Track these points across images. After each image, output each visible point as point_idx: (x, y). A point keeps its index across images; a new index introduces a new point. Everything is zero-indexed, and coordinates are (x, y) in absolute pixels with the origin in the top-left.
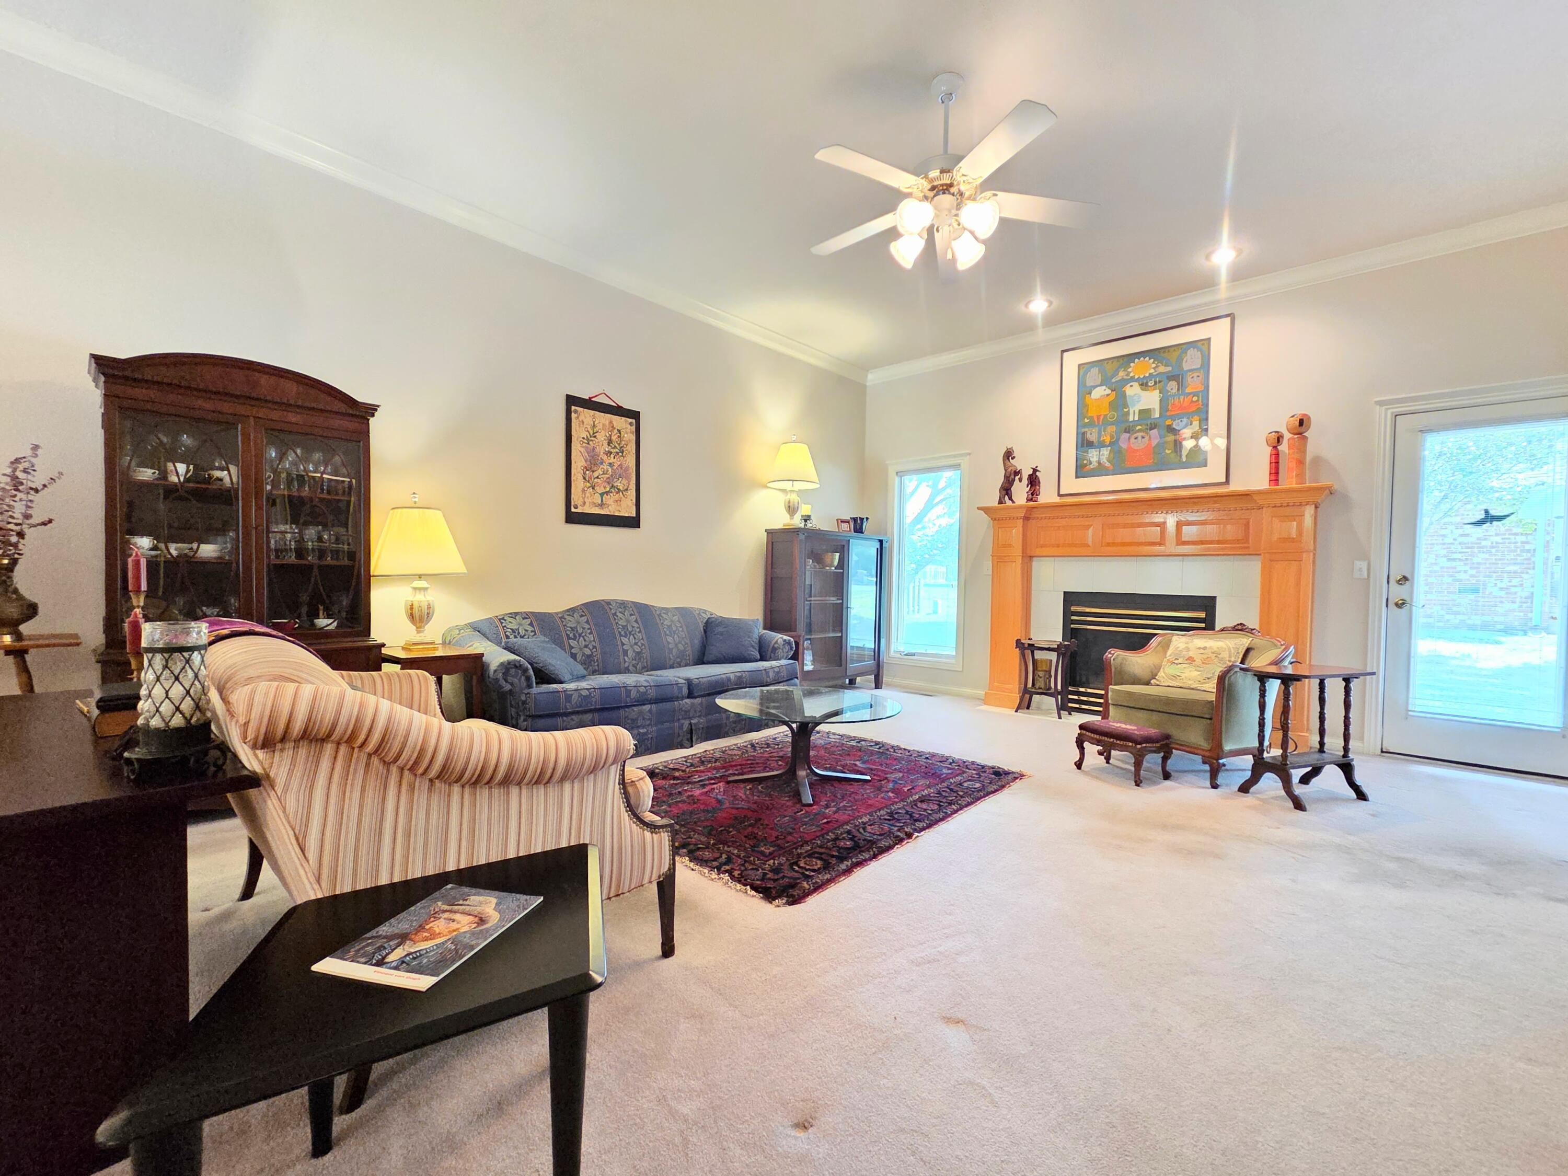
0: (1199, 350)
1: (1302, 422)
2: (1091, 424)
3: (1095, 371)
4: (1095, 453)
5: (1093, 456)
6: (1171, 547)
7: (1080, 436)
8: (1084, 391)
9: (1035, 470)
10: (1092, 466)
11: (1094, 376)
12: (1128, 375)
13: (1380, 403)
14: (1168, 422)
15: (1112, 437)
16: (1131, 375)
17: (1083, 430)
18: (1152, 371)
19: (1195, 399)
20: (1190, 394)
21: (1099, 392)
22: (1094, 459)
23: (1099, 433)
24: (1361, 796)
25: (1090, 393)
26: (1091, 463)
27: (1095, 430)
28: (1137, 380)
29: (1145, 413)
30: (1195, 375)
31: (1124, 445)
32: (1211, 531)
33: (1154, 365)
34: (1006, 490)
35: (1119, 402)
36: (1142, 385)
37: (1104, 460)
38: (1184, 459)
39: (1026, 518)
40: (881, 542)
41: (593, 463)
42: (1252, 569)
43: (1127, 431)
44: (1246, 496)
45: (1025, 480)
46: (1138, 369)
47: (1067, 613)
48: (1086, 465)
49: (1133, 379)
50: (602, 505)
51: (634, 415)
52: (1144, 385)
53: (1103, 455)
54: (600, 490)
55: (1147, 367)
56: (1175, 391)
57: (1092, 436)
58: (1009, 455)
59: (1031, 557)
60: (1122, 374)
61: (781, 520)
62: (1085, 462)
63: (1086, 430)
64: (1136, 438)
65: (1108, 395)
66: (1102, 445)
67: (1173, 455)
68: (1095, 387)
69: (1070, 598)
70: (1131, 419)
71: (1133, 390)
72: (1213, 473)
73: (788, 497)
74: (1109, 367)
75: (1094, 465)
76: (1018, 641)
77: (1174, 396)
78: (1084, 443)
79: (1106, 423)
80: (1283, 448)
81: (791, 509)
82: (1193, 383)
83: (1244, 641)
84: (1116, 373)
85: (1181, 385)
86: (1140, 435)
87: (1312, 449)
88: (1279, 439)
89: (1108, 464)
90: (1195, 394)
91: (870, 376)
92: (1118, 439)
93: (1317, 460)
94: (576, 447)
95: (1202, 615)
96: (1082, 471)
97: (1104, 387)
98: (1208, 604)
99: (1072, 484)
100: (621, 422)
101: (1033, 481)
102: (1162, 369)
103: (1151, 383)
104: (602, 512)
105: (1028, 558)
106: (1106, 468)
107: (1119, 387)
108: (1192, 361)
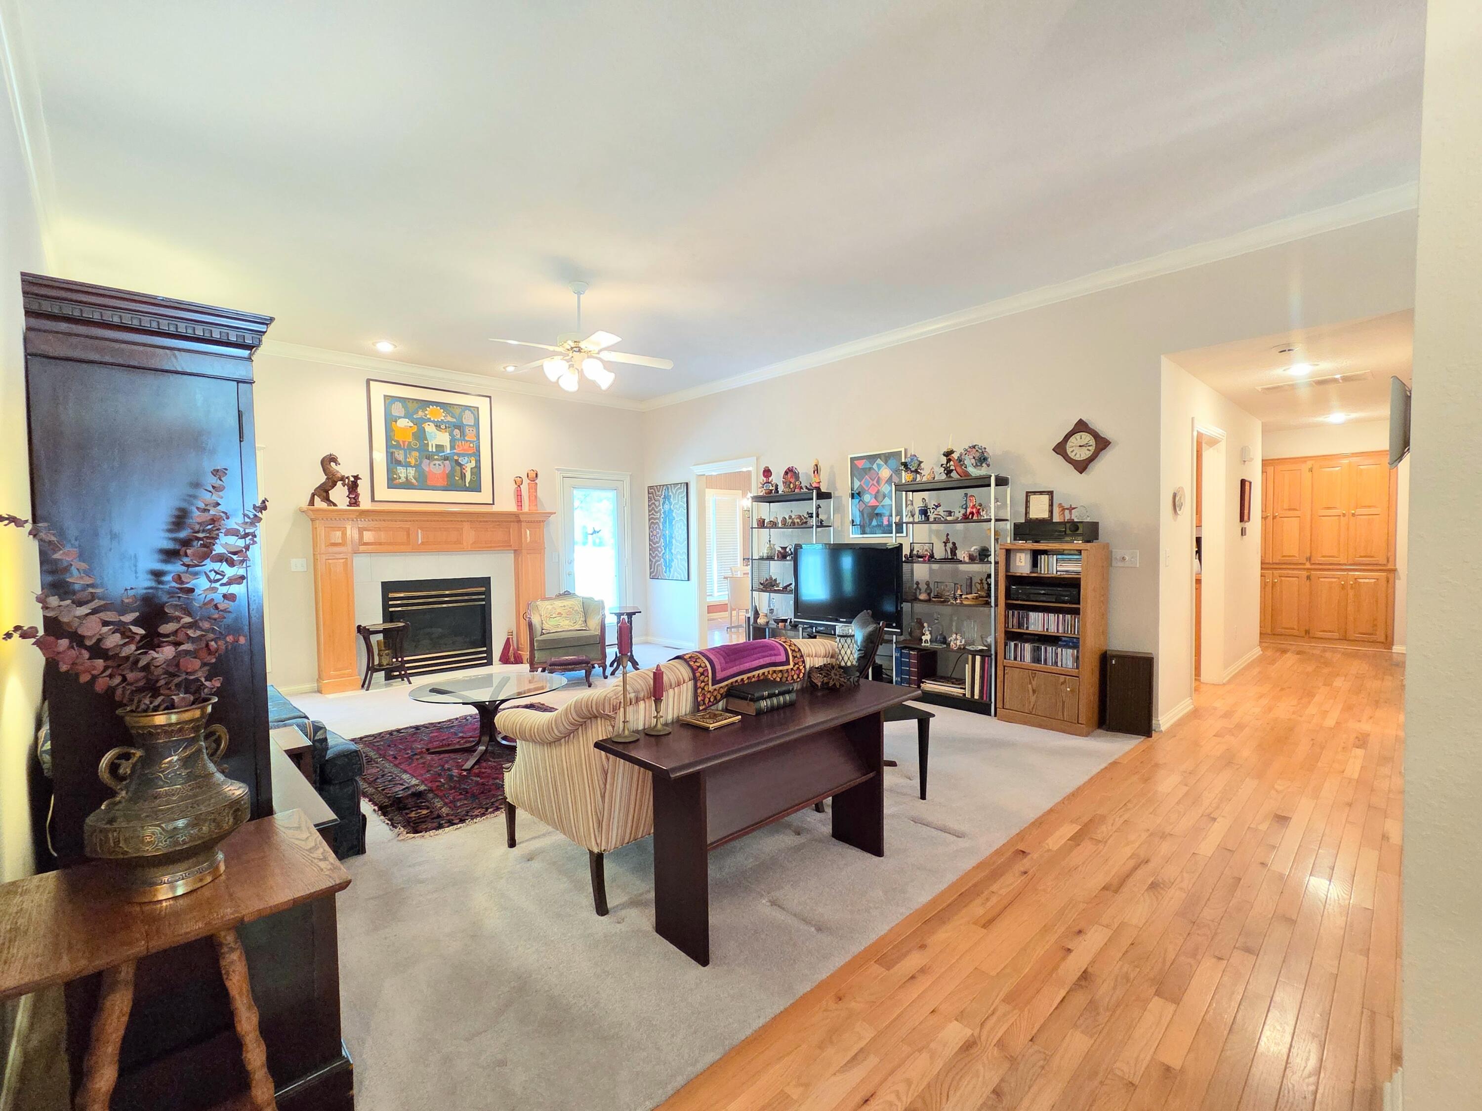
0: (472, 413)
2: (398, 446)
3: (398, 404)
4: (402, 470)
5: (402, 471)
6: (467, 545)
7: (389, 455)
8: (390, 420)
9: (353, 477)
10: (400, 481)
11: (397, 409)
12: (426, 415)
13: (558, 470)
14: (456, 458)
15: (416, 461)
16: (428, 416)
17: (392, 450)
18: (443, 418)
19: (472, 445)
20: (467, 441)
22: (403, 475)
23: (406, 455)
25: (396, 422)
26: (400, 478)
27: (402, 452)
28: (433, 422)
29: (440, 447)
30: (471, 429)
31: (426, 469)
33: (444, 415)
34: (323, 491)
35: (420, 435)
36: (436, 426)
37: (411, 476)
38: (467, 485)
42: (508, 559)
43: (428, 458)
44: (504, 514)
46: (432, 412)
47: (386, 600)
48: (396, 479)
49: (429, 420)
52: (438, 426)
53: (410, 473)
55: (440, 415)
56: (459, 436)
57: (399, 455)
58: (329, 459)
59: (352, 553)
60: (420, 413)
62: (395, 476)
63: (394, 450)
64: (435, 465)
65: (411, 427)
66: (408, 465)
67: (460, 481)
68: (400, 418)
69: (388, 587)
70: (430, 450)
71: (430, 428)
72: (484, 496)
75: (403, 480)
77: (459, 440)
78: (393, 462)
79: (410, 449)
80: (523, 487)
82: (470, 434)
84: (416, 412)
85: (463, 434)
86: (437, 462)
88: (521, 482)
89: (414, 481)
90: (471, 442)
92: (421, 463)
95: (481, 590)
96: (392, 483)
97: (407, 420)
98: (486, 582)
99: (383, 492)
101: (353, 487)
102: (449, 419)
103: (443, 427)
106: (412, 484)
107: (419, 423)
108: (468, 419)
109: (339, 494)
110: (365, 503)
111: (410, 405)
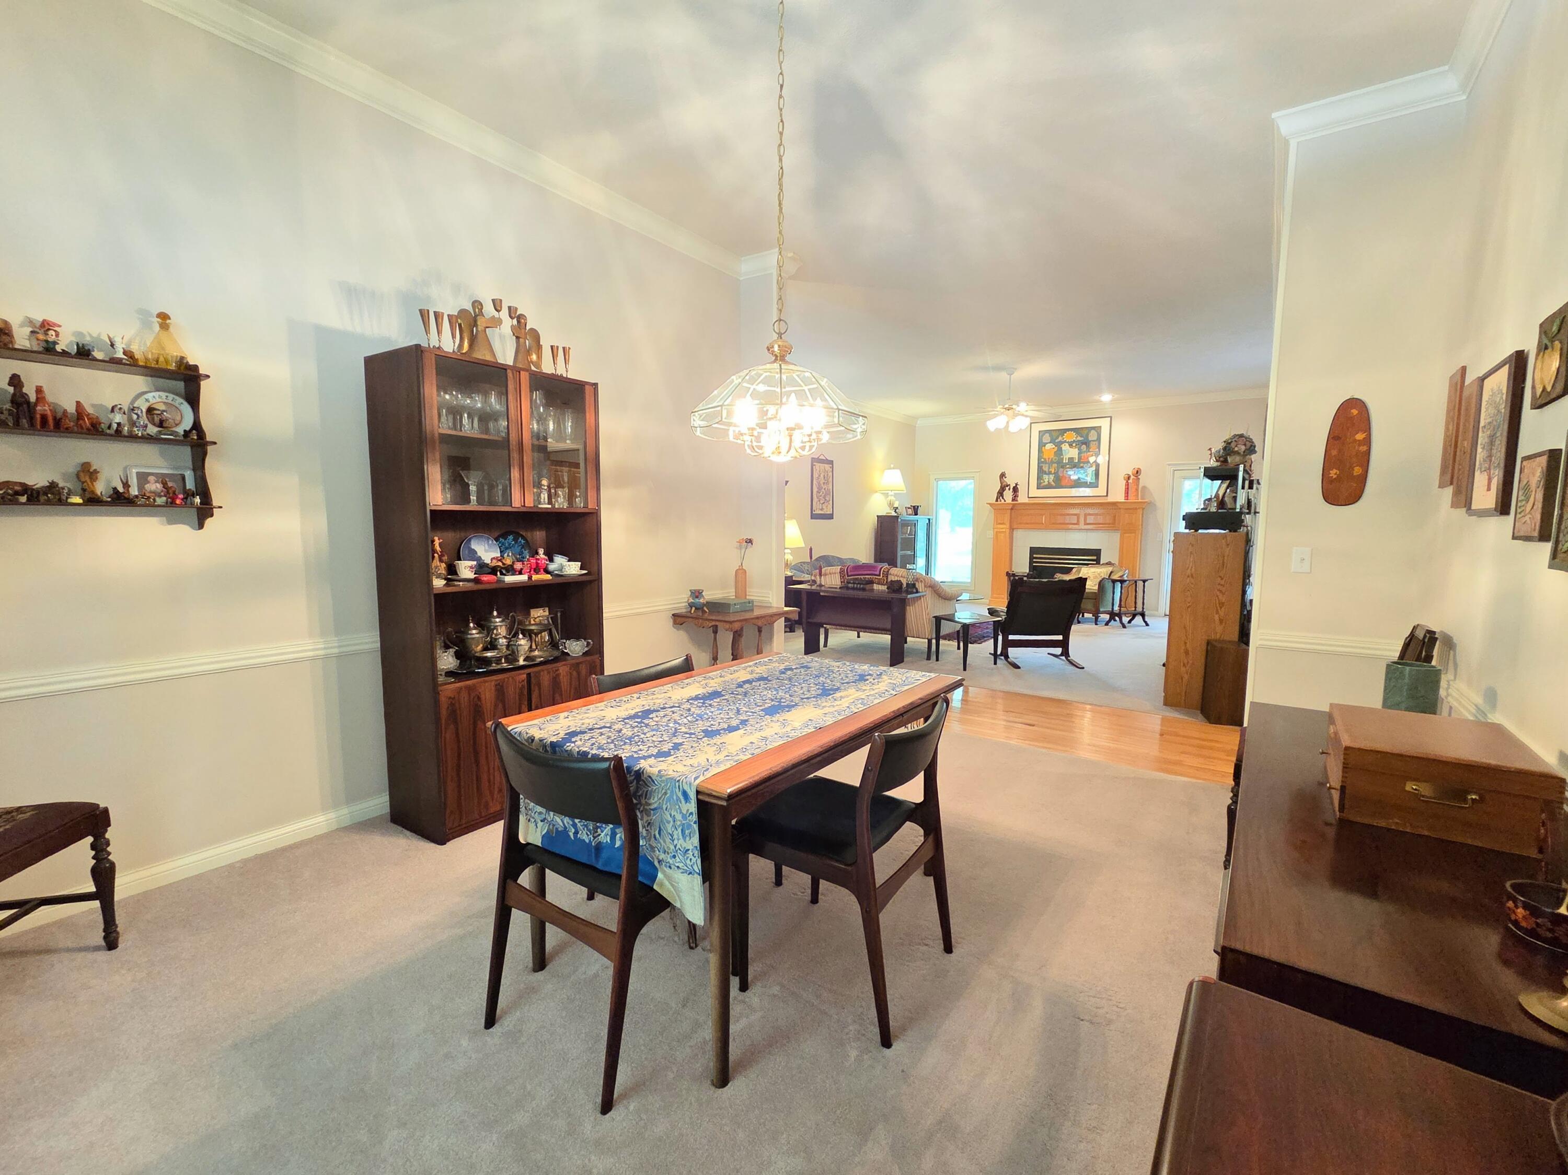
0: (1097, 431)
1: (1138, 472)
2: (1045, 462)
3: (1047, 435)
5: (1046, 478)
6: (1082, 526)
7: (1039, 468)
8: (1041, 445)
9: (1016, 484)
10: (1044, 484)
11: (1047, 438)
12: (1063, 440)
13: (1169, 465)
14: (1082, 465)
15: (1055, 470)
16: (1065, 440)
18: (1075, 439)
20: (1091, 452)
21: (1049, 446)
22: (1046, 480)
23: (1049, 468)
24: (1147, 625)
25: (1045, 447)
26: (1044, 482)
27: (1047, 465)
28: (1068, 443)
29: (1071, 459)
30: (1094, 443)
31: (1061, 475)
32: (1100, 519)
33: (1076, 436)
34: (1001, 493)
35: (1059, 452)
37: (1051, 481)
39: (1012, 509)
40: (929, 520)
41: (820, 488)
42: (1116, 536)
43: (1062, 467)
44: (1114, 504)
45: (1011, 490)
46: (1069, 437)
47: (1031, 558)
48: (1042, 483)
49: (1065, 442)
50: (822, 509)
51: (831, 462)
52: (1071, 445)
53: (1050, 478)
54: (822, 502)
55: (1072, 437)
56: (1085, 450)
57: (1046, 468)
58: (1003, 475)
59: (1013, 529)
60: (1060, 438)
61: (885, 510)
62: (1041, 481)
63: (1042, 465)
64: (1066, 471)
65: (1053, 448)
66: (1050, 473)
68: (1048, 443)
69: (1033, 551)
70: (1064, 462)
71: (1065, 447)
72: (1101, 491)
73: (890, 498)
74: (1055, 434)
75: (1046, 483)
76: (1007, 573)
77: (1085, 452)
78: (1041, 471)
79: (1052, 463)
80: (1130, 481)
81: (890, 504)
82: (1093, 447)
83: (1110, 569)
84: (1057, 438)
85: (1088, 447)
86: (1068, 470)
87: (1141, 484)
88: (1129, 478)
89: (1053, 483)
90: (1094, 452)
91: (919, 422)
92: (1058, 471)
93: (1144, 488)
94: (815, 482)
95: (1095, 558)
96: (1040, 486)
97: (1052, 444)
98: (1097, 553)
99: (1035, 492)
100: (827, 467)
101: (1015, 490)
102: (1079, 438)
103: (1074, 445)
104: (822, 512)
105: (1012, 529)
106: (1051, 485)
107: (1059, 445)
108: (1093, 436)
109: (1008, 495)
110: (1023, 498)
111: (1054, 433)
